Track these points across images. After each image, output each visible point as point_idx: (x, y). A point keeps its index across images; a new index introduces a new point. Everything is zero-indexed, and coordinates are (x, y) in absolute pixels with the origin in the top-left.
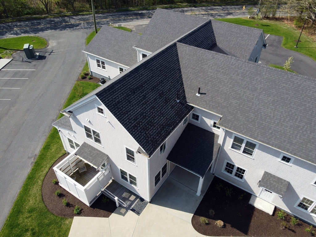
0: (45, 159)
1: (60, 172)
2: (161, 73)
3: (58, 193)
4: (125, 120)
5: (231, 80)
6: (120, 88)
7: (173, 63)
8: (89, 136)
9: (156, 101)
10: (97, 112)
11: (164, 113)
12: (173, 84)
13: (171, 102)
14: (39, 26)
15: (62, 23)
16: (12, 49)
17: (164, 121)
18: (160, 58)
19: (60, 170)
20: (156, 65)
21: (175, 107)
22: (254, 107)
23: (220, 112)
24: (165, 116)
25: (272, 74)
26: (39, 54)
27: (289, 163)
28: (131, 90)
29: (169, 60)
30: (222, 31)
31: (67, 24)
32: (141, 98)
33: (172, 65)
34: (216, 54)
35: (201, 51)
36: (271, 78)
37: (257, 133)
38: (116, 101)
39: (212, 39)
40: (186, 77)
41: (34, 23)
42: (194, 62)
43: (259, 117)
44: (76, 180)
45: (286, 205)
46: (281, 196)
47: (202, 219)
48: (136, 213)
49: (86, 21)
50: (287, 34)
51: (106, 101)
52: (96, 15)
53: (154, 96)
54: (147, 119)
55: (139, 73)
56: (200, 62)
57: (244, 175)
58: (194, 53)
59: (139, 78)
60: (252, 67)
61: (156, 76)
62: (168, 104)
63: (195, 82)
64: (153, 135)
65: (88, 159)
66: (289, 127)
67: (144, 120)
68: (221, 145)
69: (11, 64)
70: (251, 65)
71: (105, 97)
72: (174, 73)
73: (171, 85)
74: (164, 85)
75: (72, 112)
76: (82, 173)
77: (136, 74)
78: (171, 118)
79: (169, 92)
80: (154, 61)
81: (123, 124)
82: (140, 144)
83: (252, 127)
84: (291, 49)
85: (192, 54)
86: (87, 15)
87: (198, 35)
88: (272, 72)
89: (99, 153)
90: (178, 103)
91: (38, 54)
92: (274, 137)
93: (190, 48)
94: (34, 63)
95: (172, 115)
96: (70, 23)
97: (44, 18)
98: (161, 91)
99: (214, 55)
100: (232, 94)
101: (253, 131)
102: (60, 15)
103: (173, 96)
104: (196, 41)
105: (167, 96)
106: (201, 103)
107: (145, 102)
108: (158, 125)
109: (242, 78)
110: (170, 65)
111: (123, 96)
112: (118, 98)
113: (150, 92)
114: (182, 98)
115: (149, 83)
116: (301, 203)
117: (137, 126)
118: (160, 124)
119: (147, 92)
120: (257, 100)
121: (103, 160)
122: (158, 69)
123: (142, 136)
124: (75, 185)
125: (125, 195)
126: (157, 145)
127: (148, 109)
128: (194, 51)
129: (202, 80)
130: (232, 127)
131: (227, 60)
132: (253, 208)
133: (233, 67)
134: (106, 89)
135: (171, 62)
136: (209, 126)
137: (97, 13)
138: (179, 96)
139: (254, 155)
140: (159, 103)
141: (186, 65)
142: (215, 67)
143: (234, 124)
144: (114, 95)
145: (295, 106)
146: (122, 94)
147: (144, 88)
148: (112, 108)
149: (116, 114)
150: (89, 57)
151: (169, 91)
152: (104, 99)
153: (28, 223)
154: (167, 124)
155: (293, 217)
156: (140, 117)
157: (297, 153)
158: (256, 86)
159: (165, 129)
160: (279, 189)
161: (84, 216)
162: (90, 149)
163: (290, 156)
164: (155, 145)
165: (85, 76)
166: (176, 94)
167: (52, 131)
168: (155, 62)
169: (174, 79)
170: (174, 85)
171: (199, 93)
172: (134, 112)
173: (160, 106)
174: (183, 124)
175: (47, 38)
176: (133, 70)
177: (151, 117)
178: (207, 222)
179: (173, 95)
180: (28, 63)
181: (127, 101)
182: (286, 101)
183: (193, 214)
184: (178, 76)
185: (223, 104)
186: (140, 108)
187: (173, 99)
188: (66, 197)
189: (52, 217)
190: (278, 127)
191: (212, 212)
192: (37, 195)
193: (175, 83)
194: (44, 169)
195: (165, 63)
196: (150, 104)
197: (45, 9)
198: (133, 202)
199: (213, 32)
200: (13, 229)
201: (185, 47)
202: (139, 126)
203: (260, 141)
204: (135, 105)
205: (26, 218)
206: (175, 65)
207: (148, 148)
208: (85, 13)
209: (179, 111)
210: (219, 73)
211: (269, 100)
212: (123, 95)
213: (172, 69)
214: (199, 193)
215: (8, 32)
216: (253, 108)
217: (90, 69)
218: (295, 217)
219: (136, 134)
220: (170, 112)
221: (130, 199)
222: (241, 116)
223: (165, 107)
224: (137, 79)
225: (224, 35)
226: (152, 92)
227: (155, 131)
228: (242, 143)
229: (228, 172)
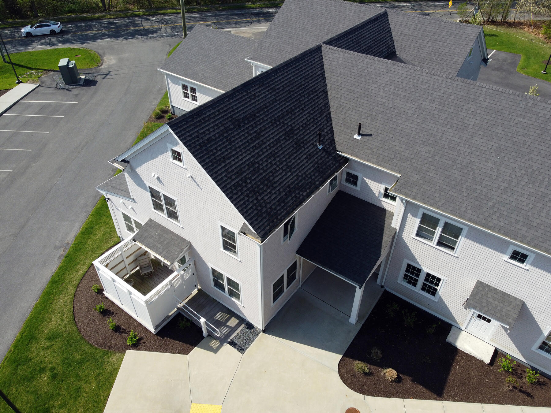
0: (82, 250)
1: (107, 270)
2: (290, 97)
3: (100, 308)
4: (220, 172)
5: (420, 111)
6: (214, 115)
7: (313, 80)
8: (158, 207)
9: (279, 144)
10: (171, 160)
11: (293, 166)
12: (312, 116)
13: (307, 148)
14: (89, 32)
15: (129, 27)
16: (41, 68)
17: (292, 181)
18: (290, 70)
19: (106, 266)
20: (283, 82)
21: (315, 158)
22: (461, 159)
23: (397, 168)
24: (295, 171)
25: (496, 100)
26: (86, 77)
27: (525, 264)
28: (233, 121)
29: (307, 75)
30: (407, 29)
31: (137, 28)
32: (252, 136)
33: (311, 83)
34: (394, 65)
35: (366, 60)
36: (495, 106)
37: (464, 206)
38: (205, 138)
39: (387, 44)
40: (337, 105)
41: (81, 26)
42: (352, 79)
43: (471, 177)
44: (134, 286)
45: (517, 347)
46: (508, 327)
47: (358, 365)
48: (237, 349)
49: (170, 24)
50: (528, 49)
51: (185, 136)
52: (187, 15)
53: (276, 136)
54: (261, 174)
55: (250, 93)
56: (363, 80)
57: (438, 288)
58: (354, 63)
59: (250, 101)
60: (459, 87)
61: (281, 100)
62: (301, 151)
63: (354, 114)
64: (270, 203)
65: (155, 247)
66: (526, 196)
67: (256, 176)
68: (398, 231)
69: (37, 93)
70: (458, 83)
71: (184, 129)
72: (316, 98)
73: (309, 118)
74: (296, 117)
75: (128, 162)
76: (145, 275)
77: (245, 93)
78: (307, 176)
79: (304, 131)
80: (278, 73)
81: (216, 180)
82: (245, 218)
83: (456, 195)
84: (536, 76)
85: (350, 64)
86: (172, 14)
87: (362, 35)
88: (497, 96)
89: (175, 238)
90: (320, 150)
91: (83, 77)
92: (497, 214)
93: (346, 55)
94: (76, 91)
95: (307, 171)
96: (142, 28)
97: (99, 19)
98: (290, 128)
99: (390, 66)
100: (421, 135)
101: (457, 203)
102: (125, 13)
103: (311, 138)
104: (359, 46)
105: (300, 136)
106: (362, 152)
107: (258, 143)
108: (280, 187)
109: (440, 107)
110: (308, 82)
111: (218, 131)
112: (209, 134)
113: (269, 127)
114: (327, 143)
115: (268, 111)
116: (544, 343)
117: (242, 184)
118: (285, 184)
119: (264, 126)
120: (467, 146)
121: (182, 250)
122: (285, 88)
123: (251, 202)
124: (130, 293)
125: (219, 316)
126: (277, 222)
127: (263, 156)
128: (352, 59)
129: (366, 111)
130: (419, 196)
131: (414, 75)
132: (454, 350)
133: (425, 87)
134: (188, 116)
135: (310, 79)
136: (377, 195)
137: (189, 11)
138: (322, 138)
139: (458, 250)
140: (285, 147)
141: (338, 84)
142: (391, 87)
143: (422, 190)
144: (202, 127)
145: (539, 158)
146: (216, 127)
147: (257, 119)
148: (196, 149)
149: (204, 161)
150: (169, 80)
151: (304, 128)
152: (183, 132)
153: (46, 357)
154: (297, 186)
155: (529, 369)
156: (248, 169)
157: (541, 244)
158: (465, 121)
159: (293, 195)
160: (504, 314)
161: (145, 351)
162: (159, 231)
163: (528, 250)
164: (273, 221)
165: (162, 114)
166: (317, 135)
167: (98, 204)
168: (280, 76)
169: (315, 108)
170: (313, 118)
171: (359, 134)
172: (236, 161)
173: (286, 153)
174: (329, 191)
175: (100, 52)
176: (238, 87)
177: (268, 171)
178: (366, 370)
179: (311, 136)
180: (65, 91)
181: (225, 140)
182: (522, 149)
183: (341, 356)
184: (323, 104)
185: (402, 153)
186: (250, 154)
187: (312, 142)
188: (115, 316)
189: (88, 349)
190: (505, 196)
191: (377, 352)
192: (65, 311)
193: (316, 116)
194: (81, 268)
195: (299, 78)
196: (268, 148)
197: (100, 5)
198: (233, 329)
199: (390, 31)
200: (20, 367)
201: (336, 52)
202: (246, 186)
203: (469, 221)
204: (239, 147)
205: (43, 350)
206: (317, 83)
207: (259, 225)
208: (169, 11)
209: (321, 164)
210: (398, 98)
211: (490, 146)
212: (218, 128)
213: (312, 91)
214: (353, 319)
215: (36, 41)
216: (458, 162)
217: (171, 102)
218: (533, 369)
219: (238, 200)
220: (304, 165)
221: (228, 324)
222: (435, 176)
223: (295, 155)
224: (246, 103)
225: (410, 37)
226: (272, 128)
227: (274, 196)
228: (437, 226)
229: (409, 282)
